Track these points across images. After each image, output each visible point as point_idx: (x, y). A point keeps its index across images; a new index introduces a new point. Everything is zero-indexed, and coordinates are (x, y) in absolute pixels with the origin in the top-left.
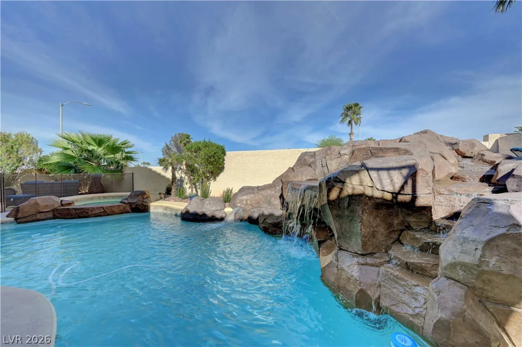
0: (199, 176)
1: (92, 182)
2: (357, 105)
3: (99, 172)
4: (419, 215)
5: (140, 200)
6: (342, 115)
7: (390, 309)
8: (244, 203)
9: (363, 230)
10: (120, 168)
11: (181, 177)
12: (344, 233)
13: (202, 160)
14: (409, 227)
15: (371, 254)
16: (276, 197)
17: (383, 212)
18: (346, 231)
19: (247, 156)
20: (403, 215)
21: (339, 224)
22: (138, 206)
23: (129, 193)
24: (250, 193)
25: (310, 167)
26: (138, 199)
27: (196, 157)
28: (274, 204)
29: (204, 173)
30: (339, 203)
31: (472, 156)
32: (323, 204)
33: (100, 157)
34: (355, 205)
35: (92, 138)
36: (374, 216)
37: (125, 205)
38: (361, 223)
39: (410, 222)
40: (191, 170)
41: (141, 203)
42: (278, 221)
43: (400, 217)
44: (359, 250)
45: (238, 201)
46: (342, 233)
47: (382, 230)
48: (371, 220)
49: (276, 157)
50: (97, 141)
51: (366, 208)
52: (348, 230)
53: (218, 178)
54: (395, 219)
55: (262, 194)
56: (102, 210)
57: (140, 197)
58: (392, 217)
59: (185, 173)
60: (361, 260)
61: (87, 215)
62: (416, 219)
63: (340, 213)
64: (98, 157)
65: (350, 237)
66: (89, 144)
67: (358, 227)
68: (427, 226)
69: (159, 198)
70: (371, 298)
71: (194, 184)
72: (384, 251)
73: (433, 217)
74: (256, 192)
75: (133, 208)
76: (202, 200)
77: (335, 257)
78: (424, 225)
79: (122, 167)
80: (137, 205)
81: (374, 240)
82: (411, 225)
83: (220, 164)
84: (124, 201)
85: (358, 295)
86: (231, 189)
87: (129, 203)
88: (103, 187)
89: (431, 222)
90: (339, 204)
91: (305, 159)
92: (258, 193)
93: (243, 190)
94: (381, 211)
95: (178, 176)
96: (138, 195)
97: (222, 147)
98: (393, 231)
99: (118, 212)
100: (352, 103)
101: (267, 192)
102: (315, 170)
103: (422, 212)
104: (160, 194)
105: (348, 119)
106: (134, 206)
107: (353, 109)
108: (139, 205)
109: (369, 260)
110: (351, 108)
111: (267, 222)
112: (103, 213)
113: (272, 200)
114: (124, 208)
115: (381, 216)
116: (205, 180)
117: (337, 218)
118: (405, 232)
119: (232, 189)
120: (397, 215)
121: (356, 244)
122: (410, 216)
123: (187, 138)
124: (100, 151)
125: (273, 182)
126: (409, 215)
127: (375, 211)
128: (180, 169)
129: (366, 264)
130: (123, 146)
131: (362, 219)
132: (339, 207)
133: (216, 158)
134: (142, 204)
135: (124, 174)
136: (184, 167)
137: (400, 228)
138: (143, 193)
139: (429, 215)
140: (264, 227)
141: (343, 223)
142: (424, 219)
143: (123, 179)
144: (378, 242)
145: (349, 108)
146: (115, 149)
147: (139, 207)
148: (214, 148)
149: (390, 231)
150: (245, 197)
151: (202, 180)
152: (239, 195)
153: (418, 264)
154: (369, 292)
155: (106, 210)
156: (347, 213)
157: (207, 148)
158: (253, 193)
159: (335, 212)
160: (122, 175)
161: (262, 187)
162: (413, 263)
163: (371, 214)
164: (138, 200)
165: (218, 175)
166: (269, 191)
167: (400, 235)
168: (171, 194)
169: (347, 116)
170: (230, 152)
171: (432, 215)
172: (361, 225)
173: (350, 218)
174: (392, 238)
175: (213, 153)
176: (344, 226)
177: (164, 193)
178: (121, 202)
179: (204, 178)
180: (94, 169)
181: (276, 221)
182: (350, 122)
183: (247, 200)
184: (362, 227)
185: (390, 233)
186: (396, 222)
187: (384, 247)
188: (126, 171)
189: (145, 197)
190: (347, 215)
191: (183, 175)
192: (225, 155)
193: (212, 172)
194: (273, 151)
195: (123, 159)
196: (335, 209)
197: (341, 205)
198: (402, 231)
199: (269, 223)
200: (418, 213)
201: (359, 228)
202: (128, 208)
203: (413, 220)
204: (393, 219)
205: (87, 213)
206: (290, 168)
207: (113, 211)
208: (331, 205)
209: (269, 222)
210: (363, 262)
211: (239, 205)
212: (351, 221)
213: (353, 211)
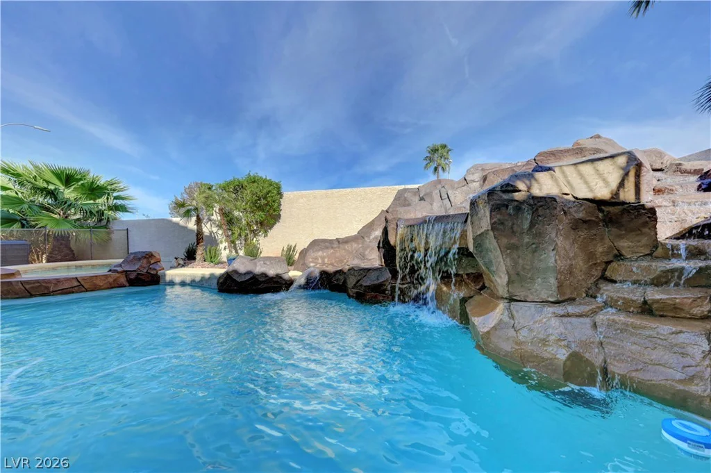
0: (241, 229)
1: (54, 246)
2: (444, 147)
3: (65, 228)
4: (637, 235)
5: (145, 266)
6: (425, 159)
7: (631, 378)
8: (320, 261)
9: (559, 262)
10: (104, 222)
11: (211, 232)
12: (522, 273)
13: (247, 203)
14: (619, 256)
15: (571, 300)
16: (373, 249)
17: (583, 234)
18: (524, 269)
19: (315, 198)
20: (611, 238)
21: (513, 259)
22: (140, 276)
23: (121, 260)
24: (327, 248)
25: (422, 201)
26: (140, 264)
27: (236, 199)
28: (370, 258)
29: (249, 225)
30: (513, 224)
31: (663, 167)
32: (479, 233)
33: (68, 203)
34: (544, 224)
35: (53, 172)
36: (571, 241)
37: (117, 275)
38: (555, 252)
39: (623, 247)
40: (229, 221)
41: (145, 271)
42: (379, 281)
43: (607, 241)
44: (551, 296)
45: (311, 260)
46: (518, 274)
47: (581, 263)
48: (568, 247)
49: (359, 199)
50: (64, 178)
51: (561, 227)
52: (528, 267)
53: (271, 233)
54: (599, 245)
55: (345, 249)
56: (76, 284)
57: (145, 261)
58: (594, 242)
59: (218, 226)
60: (559, 310)
61: (46, 292)
62: (632, 242)
63: (514, 241)
64: (66, 203)
65: (532, 279)
66: (48, 182)
67: (550, 259)
68: (649, 252)
69: (176, 265)
70: (593, 364)
71: (233, 242)
72: (584, 295)
73: (658, 236)
74: (335, 246)
75: (131, 279)
76: (251, 260)
77: (506, 313)
78: (643, 251)
79: (108, 221)
80: (138, 274)
81: (572, 279)
82: (623, 252)
83: (274, 210)
84: (116, 268)
85: (568, 363)
86: (293, 246)
87: (124, 271)
88: (74, 254)
89: (656, 244)
90: (512, 228)
91: (405, 198)
92: (339, 247)
93: (315, 244)
94: (580, 233)
95: (206, 230)
96: (140, 259)
97: (277, 184)
98: (595, 264)
99: (106, 286)
100: (438, 143)
101: (352, 245)
102: (431, 204)
103: (640, 231)
104: (176, 259)
105: (433, 165)
106: (133, 276)
107: (440, 151)
108: (143, 275)
109: (571, 309)
110: (438, 150)
111: (361, 285)
112: (76, 288)
113: (367, 252)
114: (114, 280)
115: (581, 240)
116: (250, 236)
117: (508, 251)
118: (614, 264)
119: (295, 246)
120: (602, 239)
121: (546, 287)
122: (623, 238)
123: (210, 188)
124: (69, 193)
125: (358, 233)
126: (620, 237)
127: (572, 232)
128: (210, 220)
129: (568, 315)
130: (109, 187)
131: (557, 244)
132: (513, 232)
133: (269, 199)
134: (147, 272)
135: (112, 232)
136: (216, 217)
137: (605, 259)
138: (149, 256)
139: (653, 233)
140: (357, 293)
141: (519, 257)
142: (644, 240)
143: (111, 239)
144: (575, 281)
145: (435, 151)
146: (95, 190)
147: (143, 277)
148: (266, 185)
149: (591, 265)
150: (320, 253)
151: (246, 235)
152: (311, 251)
153: (668, 301)
154: (587, 356)
155: (82, 283)
156: (526, 239)
157: (256, 184)
158: (332, 248)
159: (504, 241)
160: (109, 233)
161: (343, 239)
162: (657, 301)
163: (566, 238)
164: (141, 266)
165: (271, 227)
166: (355, 245)
167: (605, 270)
168: (194, 259)
169: (431, 160)
170: (289, 193)
171: (657, 234)
172: (556, 255)
173: (534, 246)
174: (593, 276)
175: (265, 191)
176: (521, 261)
177: (184, 257)
178: (110, 271)
179: (248, 232)
180: (57, 222)
181: (376, 282)
182: (436, 169)
183: (323, 258)
184: (557, 257)
185: (591, 267)
186: (601, 250)
187: (584, 290)
188: (114, 226)
189: (152, 262)
190: (528, 243)
191: (215, 229)
192: (281, 198)
193: (262, 223)
194: (355, 190)
195: (110, 208)
196: (505, 236)
197: (515, 228)
198: (608, 263)
199: (365, 286)
200: (634, 233)
201: (553, 260)
202: (123, 280)
203: (626, 244)
204: (595, 245)
205: (48, 288)
206: (383, 211)
207: (95, 285)
208: (498, 230)
209: (364, 284)
210: (562, 313)
211: (312, 264)
212: (534, 251)
213: (539, 235)
